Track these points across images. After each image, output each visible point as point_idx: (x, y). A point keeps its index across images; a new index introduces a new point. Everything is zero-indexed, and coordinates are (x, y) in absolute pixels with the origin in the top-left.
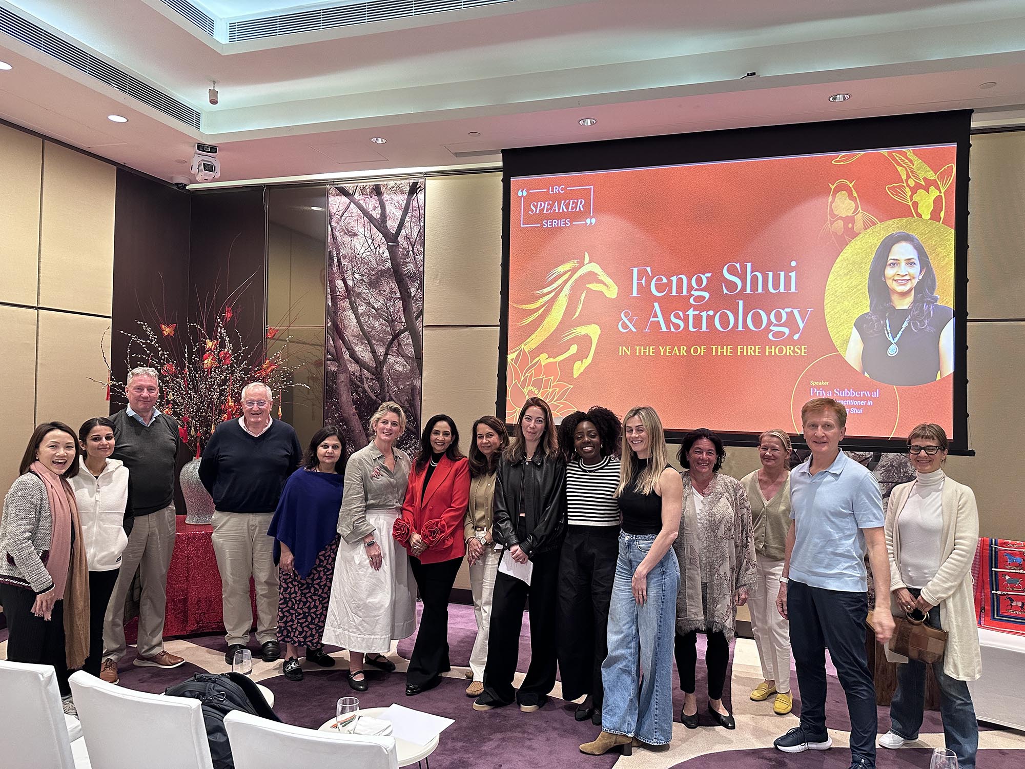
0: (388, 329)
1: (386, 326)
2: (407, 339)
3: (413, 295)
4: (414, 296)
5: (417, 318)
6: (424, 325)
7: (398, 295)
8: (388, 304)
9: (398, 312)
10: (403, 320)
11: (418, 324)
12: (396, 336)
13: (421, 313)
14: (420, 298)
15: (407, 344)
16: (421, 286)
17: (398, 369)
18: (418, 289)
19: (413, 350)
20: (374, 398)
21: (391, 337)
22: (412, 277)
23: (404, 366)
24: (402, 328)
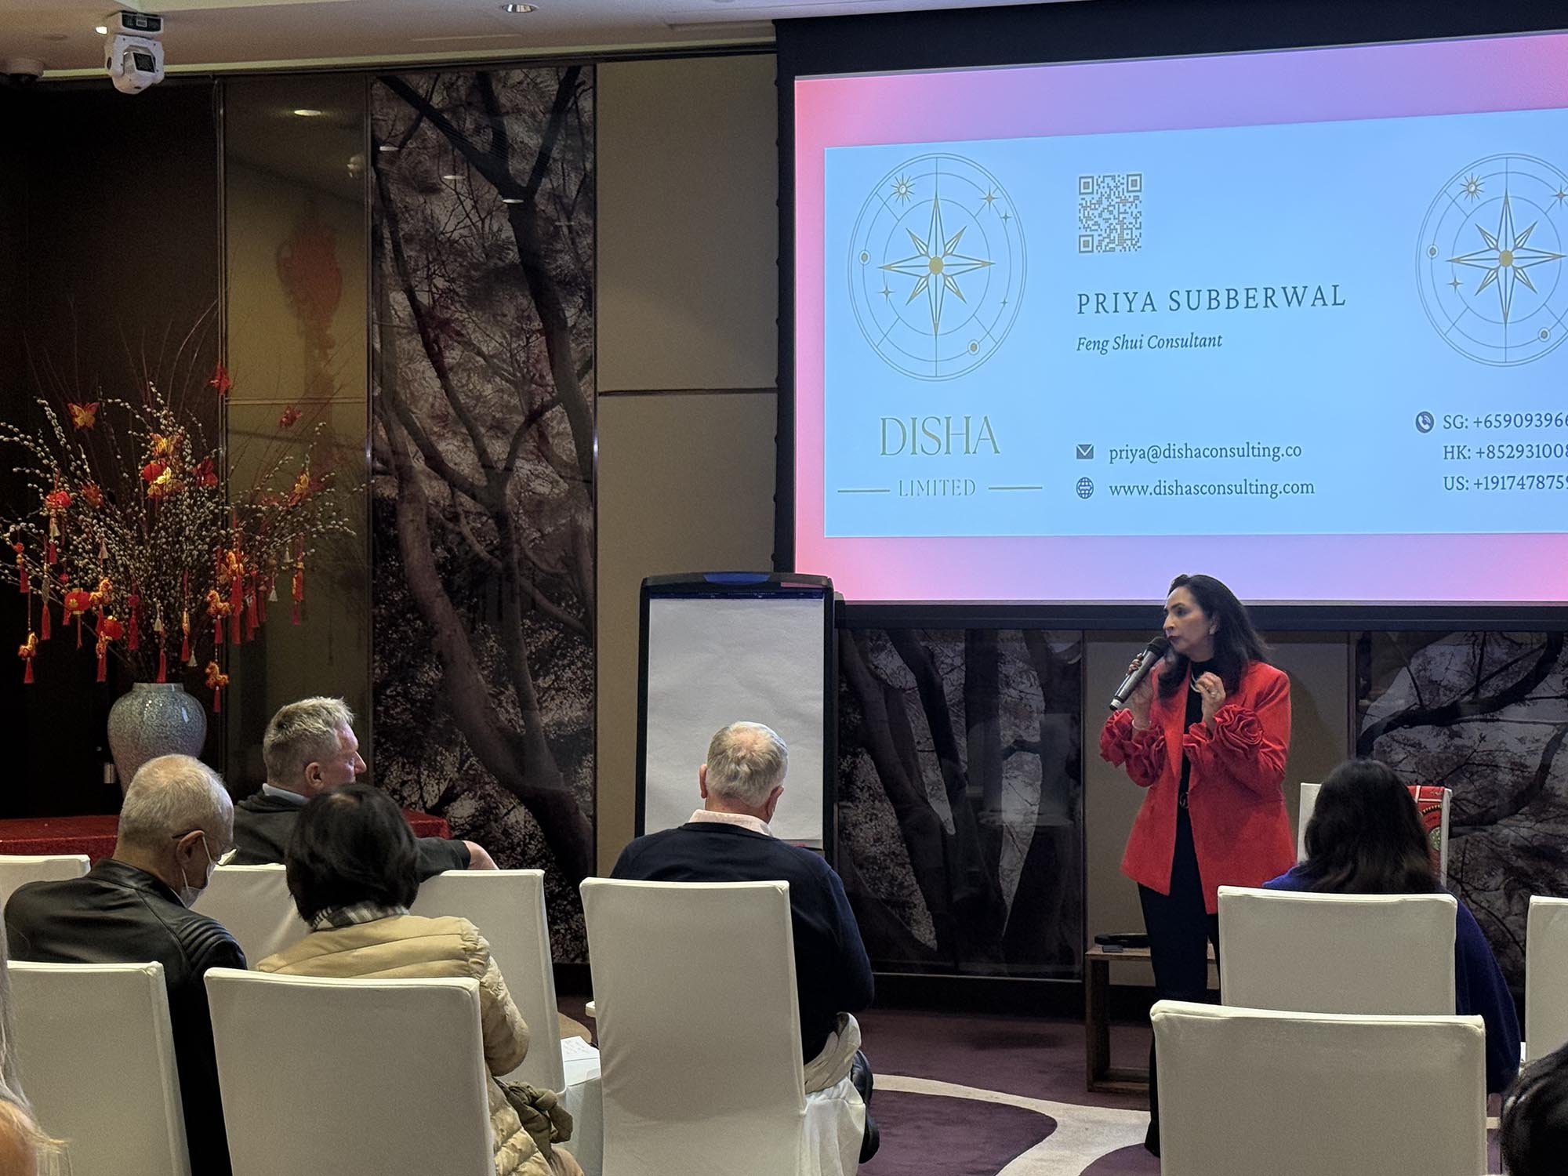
0: (515, 401)
1: (511, 395)
2: (559, 423)
3: (570, 323)
4: (574, 326)
5: (581, 375)
6: (600, 390)
7: (537, 324)
8: (514, 345)
9: (538, 361)
10: (549, 378)
11: (584, 388)
12: (534, 417)
13: (590, 364)
14: (589, 330)
15: (558, 434)
16: (590, 305)
17: (540, 489)
18: (581, 311)
19: (573, 447)
20: (484, 554)
21: (521, 419)
22: (570, 284)
23: (554, 483)
24: (548, 398)
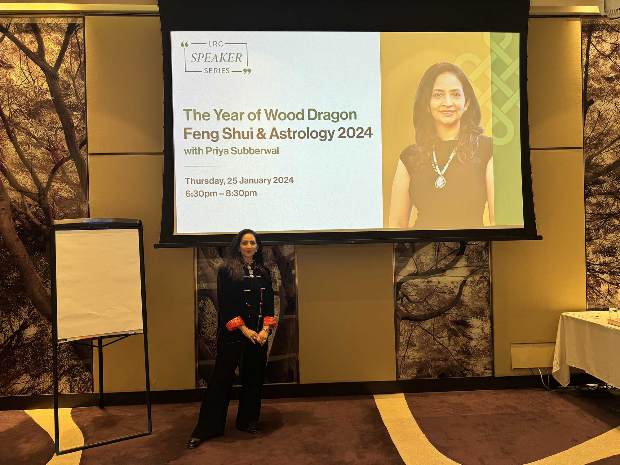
0: (51, 157)
1: (49, 155)
2: (72, 167)
3: (75, 125)
4: (77, 126)
5: (81, 147)
6: (89, 153)
7: (60, 125)
8: (49, 134)
9: (61, 141)
10: (66, 148)
11: (82, 152)
12: (59, 164)
13: (84, 142)
14: (84, 128)
15: (71, 172)
16: (84, 117)
17: (63, 195)
18: (80, 120)
19: (78, 177)
20: (39, 223)
21: (54, 165)
22: (75, 108)
23: (69, 192)
24: (66, 156)
